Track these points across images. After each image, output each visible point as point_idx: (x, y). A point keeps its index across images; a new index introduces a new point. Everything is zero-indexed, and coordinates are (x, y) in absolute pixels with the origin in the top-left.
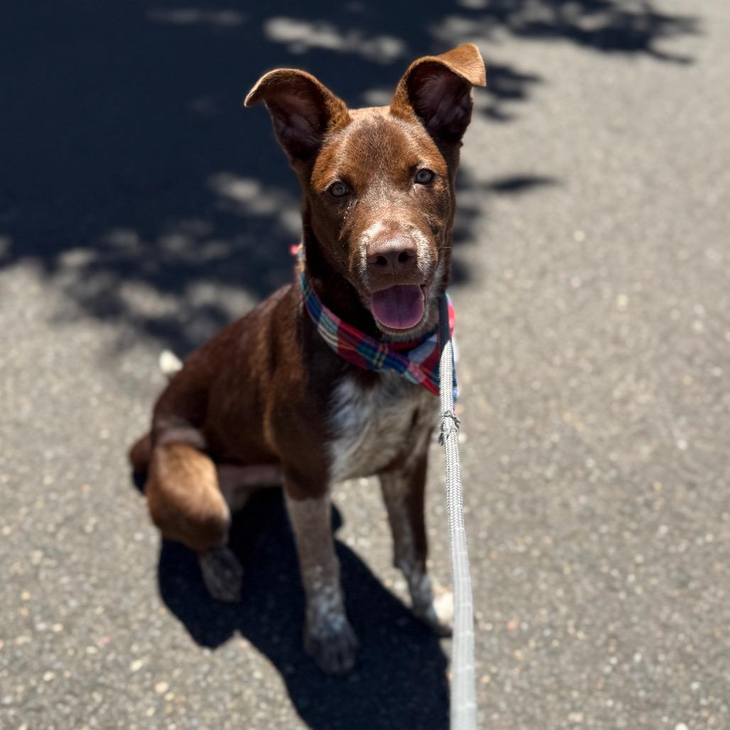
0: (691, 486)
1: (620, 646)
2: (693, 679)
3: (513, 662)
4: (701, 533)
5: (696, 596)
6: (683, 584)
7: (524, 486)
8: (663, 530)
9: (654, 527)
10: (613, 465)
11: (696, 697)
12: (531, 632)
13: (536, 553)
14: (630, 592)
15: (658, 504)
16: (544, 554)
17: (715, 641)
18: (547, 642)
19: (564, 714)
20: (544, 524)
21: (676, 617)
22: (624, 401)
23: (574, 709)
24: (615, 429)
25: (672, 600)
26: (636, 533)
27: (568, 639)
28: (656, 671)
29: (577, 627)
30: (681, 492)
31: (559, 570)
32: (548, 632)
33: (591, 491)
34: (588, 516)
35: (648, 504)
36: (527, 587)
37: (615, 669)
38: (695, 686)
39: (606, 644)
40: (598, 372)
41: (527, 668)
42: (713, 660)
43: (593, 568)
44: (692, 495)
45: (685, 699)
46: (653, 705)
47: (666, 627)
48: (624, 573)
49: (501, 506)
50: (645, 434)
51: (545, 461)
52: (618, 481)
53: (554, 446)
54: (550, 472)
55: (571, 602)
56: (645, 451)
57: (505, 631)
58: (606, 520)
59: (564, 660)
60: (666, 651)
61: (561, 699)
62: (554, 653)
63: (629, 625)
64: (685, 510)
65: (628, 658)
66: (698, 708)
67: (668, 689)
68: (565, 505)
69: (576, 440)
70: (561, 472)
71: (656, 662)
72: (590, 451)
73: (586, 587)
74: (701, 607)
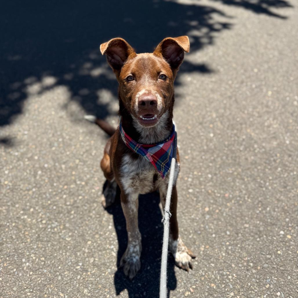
0: (290, 156)
1: (262, 205)
2: (287, 217)
3: (226, 207)
4: (292, 171)
5: (289, 191)
6: (285, 187)
7: (233, 152)
8: (279, 169)
9: (276, 168)
10: (263, 147)
11: (287, 223)
12: (233, 198)
13: (236, 173)
14: (267, 188)
15: (278, 161)
16: (238, 174)
17: (295, 206)
18: (238, 201)
19: (243, 224)
20: (239, 164)
21: (282, 197)
22: (269, 127)
23: (246, 223)
24: (265, 136)
25: (281, 192)
26: (270, 169)
27: (245, 201)
28: (274, 214)
29: (248, 198)
30: (286, 158)
31: (243, 179)
32: (238, 198)
33: (255, 155)
34: (254, 163)
35: (275, 161)
36: (232, 184)
37: (260, 212)
39: (258, 204)
40: (260, 116)
41: (231, 209)
42: (294, 212)
43: (255, 180)
44: (290, 159)
45: (284, 223)
46: (273, 224)
47: (278, 200)
48: (265, 182)
49: (224, 158)
50: (275, 138)
51: (240, 144)
52: (265, 152)
53: (244, 140)
54: (241, 149)
55: (247, 190)
56: (275, 143)
57: (224, 197)
58: (260, 165)
59: (244, 207)
60: (278, 208)
61: (242, 219)
62: (240, 205)
63: (266, 199)
64: (287, 163)
65: (265, 209)
66: (288, 227)
67: (278, 220)
68: (246, 159)
69: (251, 138)
70: (245, 149)
71: (274, 211)
72: (256, 142)
73: (251, 186)
74: (291, 195)
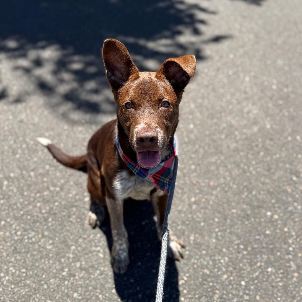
0: (271, 140)
1: (248, 189)
2: (272, 198)
3: (212, 195)
4: (275, 154)
5: (273, 174)
6: (269, 170)
7: (214, 141)
8: (262, 154)
9: (258, 153)
10: (244, 134)
11: (274, 204)
12: (218, 186)
13: (219, 162)
14: (251, 173)
15: (260, 145)
16: (222, 162)
17: (280, 187)
18: (223, 189)
19: (230, 210)
20: (221, 153)
21: (267, 181)
22: (248, 113)
23: (233, 208)
24: (245, 122)
25: (265, 176)
26: (253, 155)
27: (230, 188)
28: (260, 197)
29: (233, 184)
30: (268, 142)
31: (226, 167)
32: (223, 186)
33: (237, 142)
34: (236, 150)
35: (257, 146)
36: (216, 172)
37: (247, 196)
38: (273, 201)
39: (243, 189)
40: (239, 103)
41: (217, 196)
42: (279, 193)
43: (238, 166)
44: (272, 143)
45: (270, 205)
46: (259, 207)
47: (263, 183)
48: (249, 167)
49: (206, 148)
50: (255, 123)
51: (221, 133)
52: (247, 139)
53: (224, 128)
54: (223, 136)
55: (231, 176)
56: (255, 129)
57: (209, 186)
58: (242, 151)
59: (229, 194)
60: (263, 190)
61: (229, 206)
62: (226, 192)
63: (251, 183)
64: (269, 147)
65: (251, 193)
66: (274, 207)
67: (264, 202)
68: (228, 147)
69: (231, 126)
70: (227, 137)
71: (260, 194)
72: (236, 129)
73: (236, 172)
74: (275, 177)
